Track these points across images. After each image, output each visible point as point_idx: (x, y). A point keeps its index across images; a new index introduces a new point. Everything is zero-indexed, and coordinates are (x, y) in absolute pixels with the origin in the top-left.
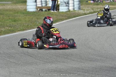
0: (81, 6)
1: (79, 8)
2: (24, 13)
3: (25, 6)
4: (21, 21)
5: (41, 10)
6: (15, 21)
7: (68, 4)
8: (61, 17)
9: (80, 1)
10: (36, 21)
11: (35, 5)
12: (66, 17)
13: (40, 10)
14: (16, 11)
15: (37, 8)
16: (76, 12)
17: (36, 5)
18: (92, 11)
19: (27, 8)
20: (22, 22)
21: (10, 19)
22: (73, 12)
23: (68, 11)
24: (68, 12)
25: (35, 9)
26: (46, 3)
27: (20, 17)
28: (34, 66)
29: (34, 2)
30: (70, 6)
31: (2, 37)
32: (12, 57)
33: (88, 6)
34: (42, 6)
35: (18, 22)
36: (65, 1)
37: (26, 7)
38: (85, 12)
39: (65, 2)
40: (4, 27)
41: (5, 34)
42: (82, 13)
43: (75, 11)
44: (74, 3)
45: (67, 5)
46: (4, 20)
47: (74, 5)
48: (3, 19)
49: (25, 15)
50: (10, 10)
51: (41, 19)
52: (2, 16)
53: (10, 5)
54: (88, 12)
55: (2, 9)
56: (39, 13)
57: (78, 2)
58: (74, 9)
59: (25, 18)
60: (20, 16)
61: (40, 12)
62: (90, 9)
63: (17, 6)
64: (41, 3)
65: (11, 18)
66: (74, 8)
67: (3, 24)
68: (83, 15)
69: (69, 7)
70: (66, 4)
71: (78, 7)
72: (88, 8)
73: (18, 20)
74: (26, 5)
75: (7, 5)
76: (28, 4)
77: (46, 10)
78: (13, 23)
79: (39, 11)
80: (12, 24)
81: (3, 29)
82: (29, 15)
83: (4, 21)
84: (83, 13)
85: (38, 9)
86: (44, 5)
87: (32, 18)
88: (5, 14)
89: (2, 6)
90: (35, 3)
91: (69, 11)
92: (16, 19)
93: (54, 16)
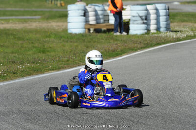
0: (172, 25)
1: (168, 28)
3: (65, 24)
4: (55, 52)
6: (44, 52)
7: (146, 19)
8: (132, 45)
9: (168, 15)
11: (84, 21)
12: (142, 45)
14: (48, 32)
15: (87, 26)
16: (161, 35)
18: (192, 34)
21: (34, 47)
22: (156, 35)
23: (145, 33)
24: (146, 35)
25: (84, 30)
27: (55, 44)
29: (82, 16)
31: (17, 82)
32: (33, 121)
35: (48, 53)
36: (140, 15)
37: (67, 26)
38: (178, 35)
39: (141, 17)
40: (22, 63)
41: (24, 76)
42: (173, 37)
43: (160, 33)
45: (145, 21)
46: (22, 49)
48: (22, 47)
49: (63, 40)
50: (36, 31)
52: (20, 42)
53: (37, 22)
54: (183, 35)
55: (22, 29)
56: (91, 37)
57: (165, 17)
59: (63, 46)
62: (187, 29)
63: (50, 23)
64: (94, 18)
65: (36, 45)
67: (21, 56)
68: (175, 41)
69: (147, 25)
70: (142, 19)
71: (165, 26)
72: (184, 28)
73: (50, 49)
74: (67, 21)
75: (31, 21)
76: (70, 19)
78: (40, 55)
80: (38, 57)
81: (20, 67)
82: (71, 40)
83: (24, 51)
84: (175, 36)
88: (25, 39)
89: (22, 22)
90: (84, 17)
92: (45, 47)
93: (119, 42)
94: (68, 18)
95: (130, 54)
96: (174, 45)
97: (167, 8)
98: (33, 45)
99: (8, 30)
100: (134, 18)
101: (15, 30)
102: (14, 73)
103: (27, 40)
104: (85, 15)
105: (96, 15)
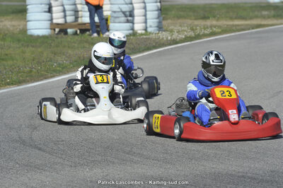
0: (164, 23)
1: (160, 27)
2: (19, 41)
3: (22, 23)
4: (13, 60)
5: (64, 31)
7: (130, 16)
9: (161, 10)
10: (51, 60)
11: (49, 18)
13: (61, 31)
15: (53, 26)
16: (151, 36)
17: (51, 20)
18: (192, 34)
19: (28, 27)
20: (15, 61)
22: (145, 37)
23: (130, 35)
24: (132, 37)
25: (49, 31)
26: (75, 15)
27: (11, 49)
28: (48, 173)
29: (45, 12)
30: (135, 21)
33: (179, 21)
34: (66, 22)
35: (4, 62)
36: (124, 10)
37: (26, 25)
38: (174, 37)
39: (124, 13)
43: (150, 33)
44: (145, 15)
45: (130, 18)
47: (146, 19)
51: (64, 54)
54: (180, 36)
56: (59, 40)
57: (157, 12)
58: (146, 29)
59: (24, 52)
60: (9, 47)
61: (62, 37)
62: (186, 28)
63: (2, 21)
64: (62, 14)
66: (146, 27)
68: (170, 45)
69: (133, 23)
70: (126, 16)
71: (156, 25)
72: (181, 26)
73: (5, 57)
74: (25, 19)
76: (30, 16)
77: (76, 31)
79: (57, 34)
82: (33, 44)
84: (169, 38)
85: (55, 30)
86: (70, 19)
87: (42, 53)
90: (49, 14)
91: (134, 34)
94: (28, 15)
96: (168, 49)
100: (115, 15)
104: (50, 11)
105: (64, 11)
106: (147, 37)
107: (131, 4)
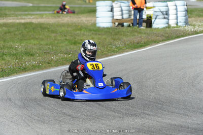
0: (189, 19)
1: (186, 23)
2: (90, 30)
3: (93, 19)
5: (121, 25)
6: (75, 43)
7: (166, 14)
8: (154, 38)
9: (187, 11)
10: (111, 44)
11: (111, 15)
12: (164, 38)
13: (119, 24)
14: (78, 26)
15: (114, 21)
17: (113, 16)
19: (97, 22)
21: (66, 39)
22: (176, 29)
23: (166, 27)
24: (167, 29)
25: (111, 24)
26: (129, 14)
29: (109, 11)
30: (170, 18)
33: (200, 18)
34: (123, 18)
35: (80, 45)
36: (162, 10)
37: (96, 20)
38: (196, 29)
39: (162, 12)
40: (55, 54)
41: (58, 66)
43: (180, 26)
44: (177, 14)
45: (166, 16)
46: (56, 42)
47: (177, 17)
48: (55, 39)
49: (93, 33)
50: (68, 25)
51: (120, 40)
52: (53, 35)
53: (69, 17)
54: (200, 29)
56: (118, 30)
57: (184, 13)
58: (177, 24)
60: (84, 35)
61: (119, 28)
63: (80, 18)
64: (120, 13)
66: (177, 22)
67: (54, 48)
68: (193, 34)
69: (168, 20)
70: (163, 15)
71: (184, 21)
72: (200, 22)
73: (81, 41)
74: (95, 16)
76: (98, 14)
77: (130, 25)
78: (72, 47)
79: (117, 26)
80: (70, 48)
81: (54, 58)
82: (100, 33)
83: (58, 43)
84: (193, 30)
85: (115, 23)
87: (106, 39)
88: (58, 32)
90: (111, 13)
91: (169, 26)
92: (76, 40)
93: (143, 35)
94: (97, 13)
95: (153, 45)
97: (185, 4)
98: (65, 38)
99: (43, 24)
100: (156, 14)
101: (48, 24)
102: (49, 63)
103: (60, 33)
104: (112, 10)
105: (122, 11)
106: (178, 29)
107: (167, 6)
